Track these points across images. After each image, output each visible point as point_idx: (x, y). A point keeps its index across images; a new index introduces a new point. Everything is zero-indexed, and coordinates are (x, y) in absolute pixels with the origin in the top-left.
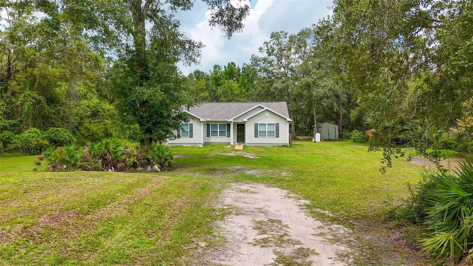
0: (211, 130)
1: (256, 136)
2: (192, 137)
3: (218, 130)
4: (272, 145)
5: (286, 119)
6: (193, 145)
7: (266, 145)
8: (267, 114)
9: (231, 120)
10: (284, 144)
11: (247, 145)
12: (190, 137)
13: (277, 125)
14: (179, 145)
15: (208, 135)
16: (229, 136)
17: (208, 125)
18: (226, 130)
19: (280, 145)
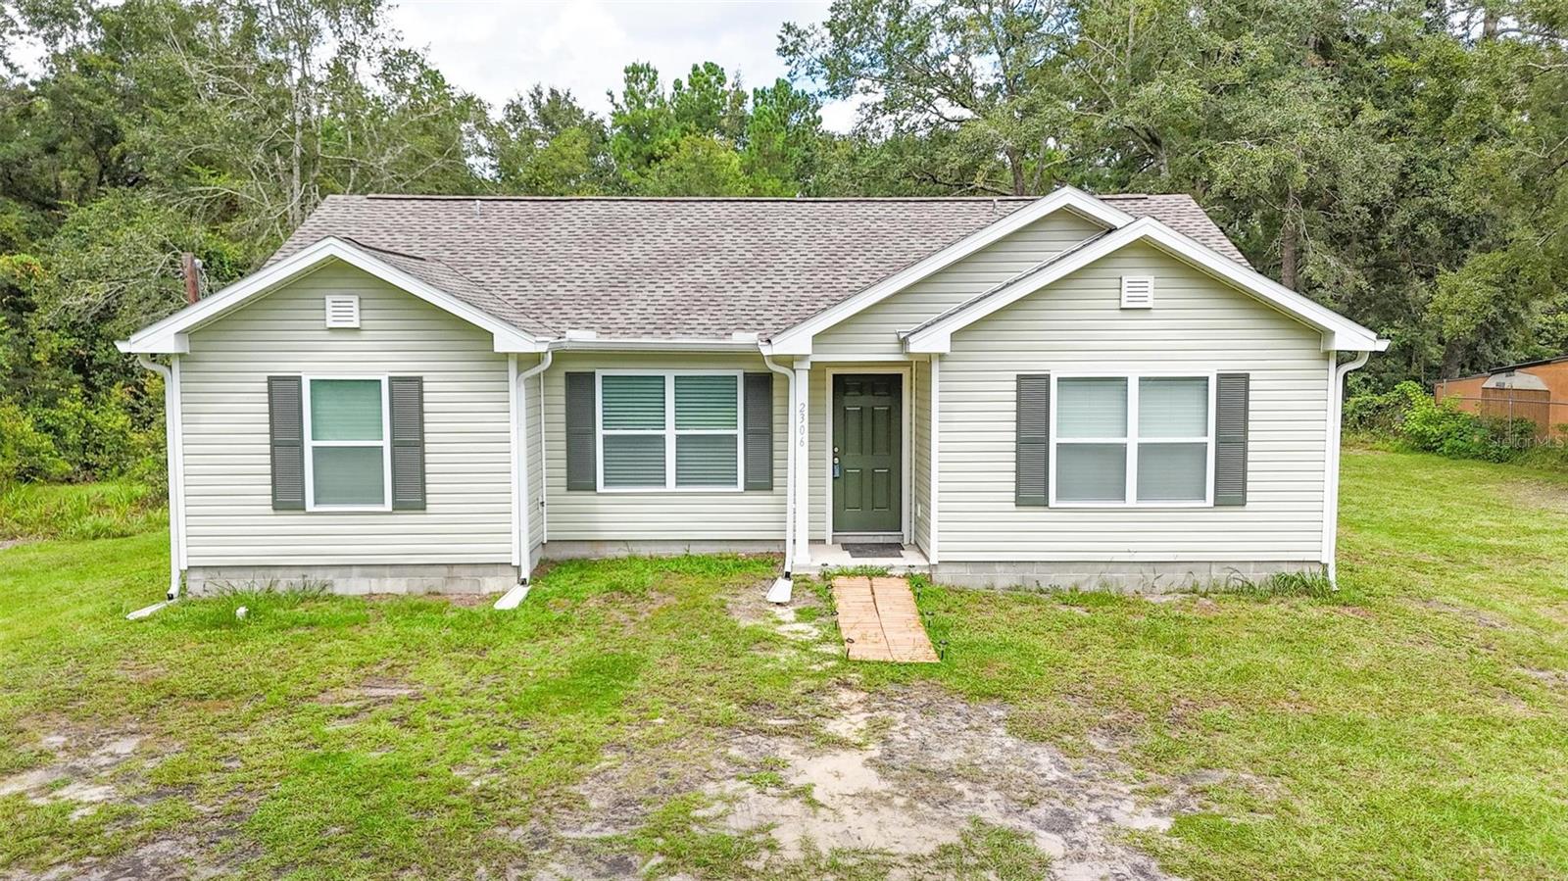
0: (600, 432)
1: (1030, 490)
2: (421, 507)
3: (670, 433)
4: (1180, 578)
5: (1318, 334)
6: (435, 581)
7: (1127, 582)
8: (1143, 283)
9: (797, 342)
10: (1291, 571)
11: (944, 577)
12: (399, 506)
13: (1234, 389)
14: (296, 579)
15: (579, 478)
16: (762, 478)
17: (579, 385)
18: (740, 432)
19: (1256, 577)
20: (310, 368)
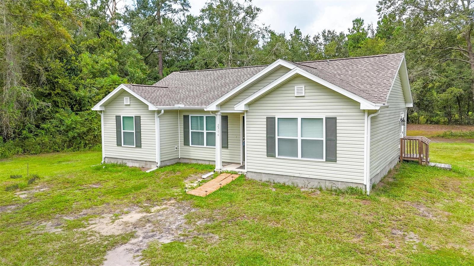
0: (190, 131)
1: (270, 152)
2: (141, 147)
3: (205, 131)
4: (316, 184)
5: (358, 104)
6: (143, 164)
7: (299, 183)
8: (301, 88)
9: (212, 107)
10: (354, 186)
11: (249, 176)
12: (137, 147)
13: (331, 123)
14: (121, 162)
15: (186, 142)
16: (225, 145)
17: (186, 118)
20: (123, 114)
